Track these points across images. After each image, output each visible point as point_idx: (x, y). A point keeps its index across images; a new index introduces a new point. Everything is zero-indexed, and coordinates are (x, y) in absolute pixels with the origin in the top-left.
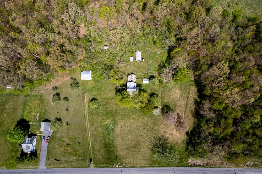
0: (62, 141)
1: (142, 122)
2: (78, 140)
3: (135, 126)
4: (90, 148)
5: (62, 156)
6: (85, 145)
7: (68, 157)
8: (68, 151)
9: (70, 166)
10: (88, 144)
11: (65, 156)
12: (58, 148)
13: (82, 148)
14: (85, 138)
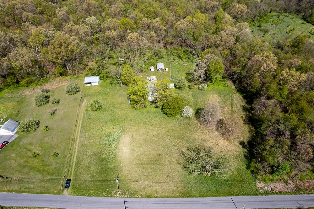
0: (26, 149)
1: (165, 128)
2: (55, 150)
3: (155, 133)
4: (73, 163)
5: (17, 171)
6: (66, 157)
7: (27, 173)
8: (31, 165)
9: (23, 189)
10: (71, 157)
11: (20, 172)
12: (15, 158)
13: (58, 162)
14: (68, 148)
